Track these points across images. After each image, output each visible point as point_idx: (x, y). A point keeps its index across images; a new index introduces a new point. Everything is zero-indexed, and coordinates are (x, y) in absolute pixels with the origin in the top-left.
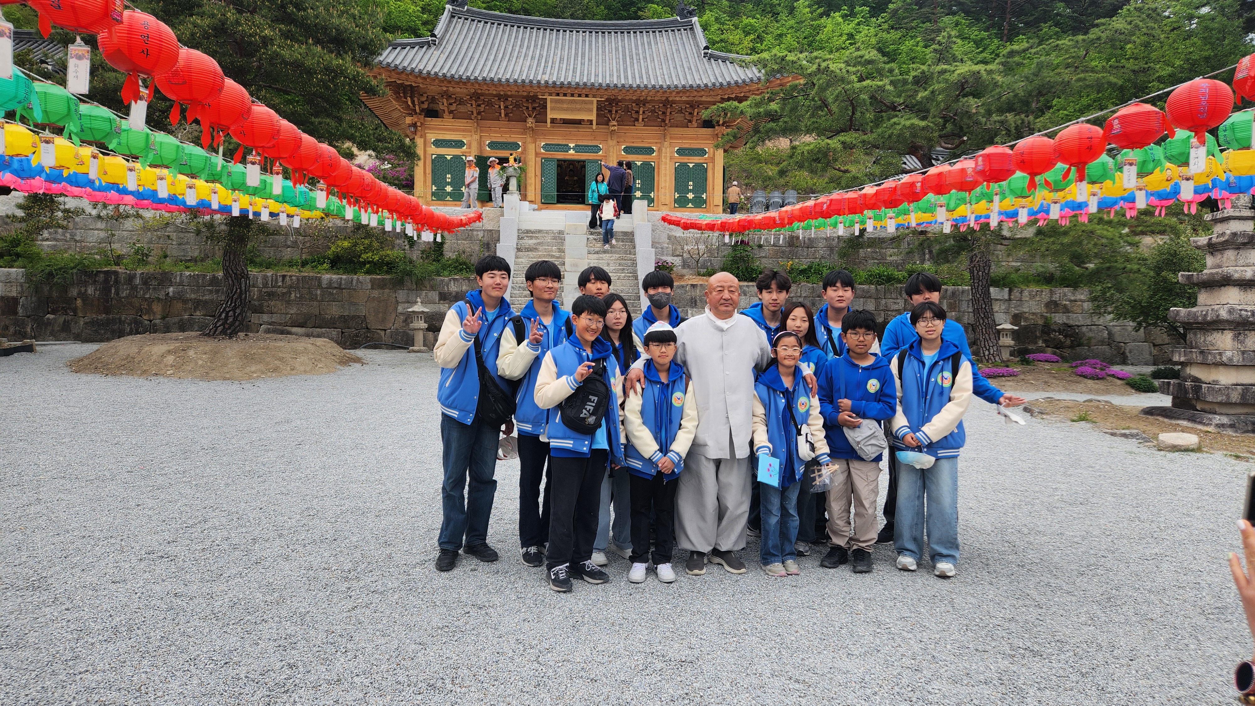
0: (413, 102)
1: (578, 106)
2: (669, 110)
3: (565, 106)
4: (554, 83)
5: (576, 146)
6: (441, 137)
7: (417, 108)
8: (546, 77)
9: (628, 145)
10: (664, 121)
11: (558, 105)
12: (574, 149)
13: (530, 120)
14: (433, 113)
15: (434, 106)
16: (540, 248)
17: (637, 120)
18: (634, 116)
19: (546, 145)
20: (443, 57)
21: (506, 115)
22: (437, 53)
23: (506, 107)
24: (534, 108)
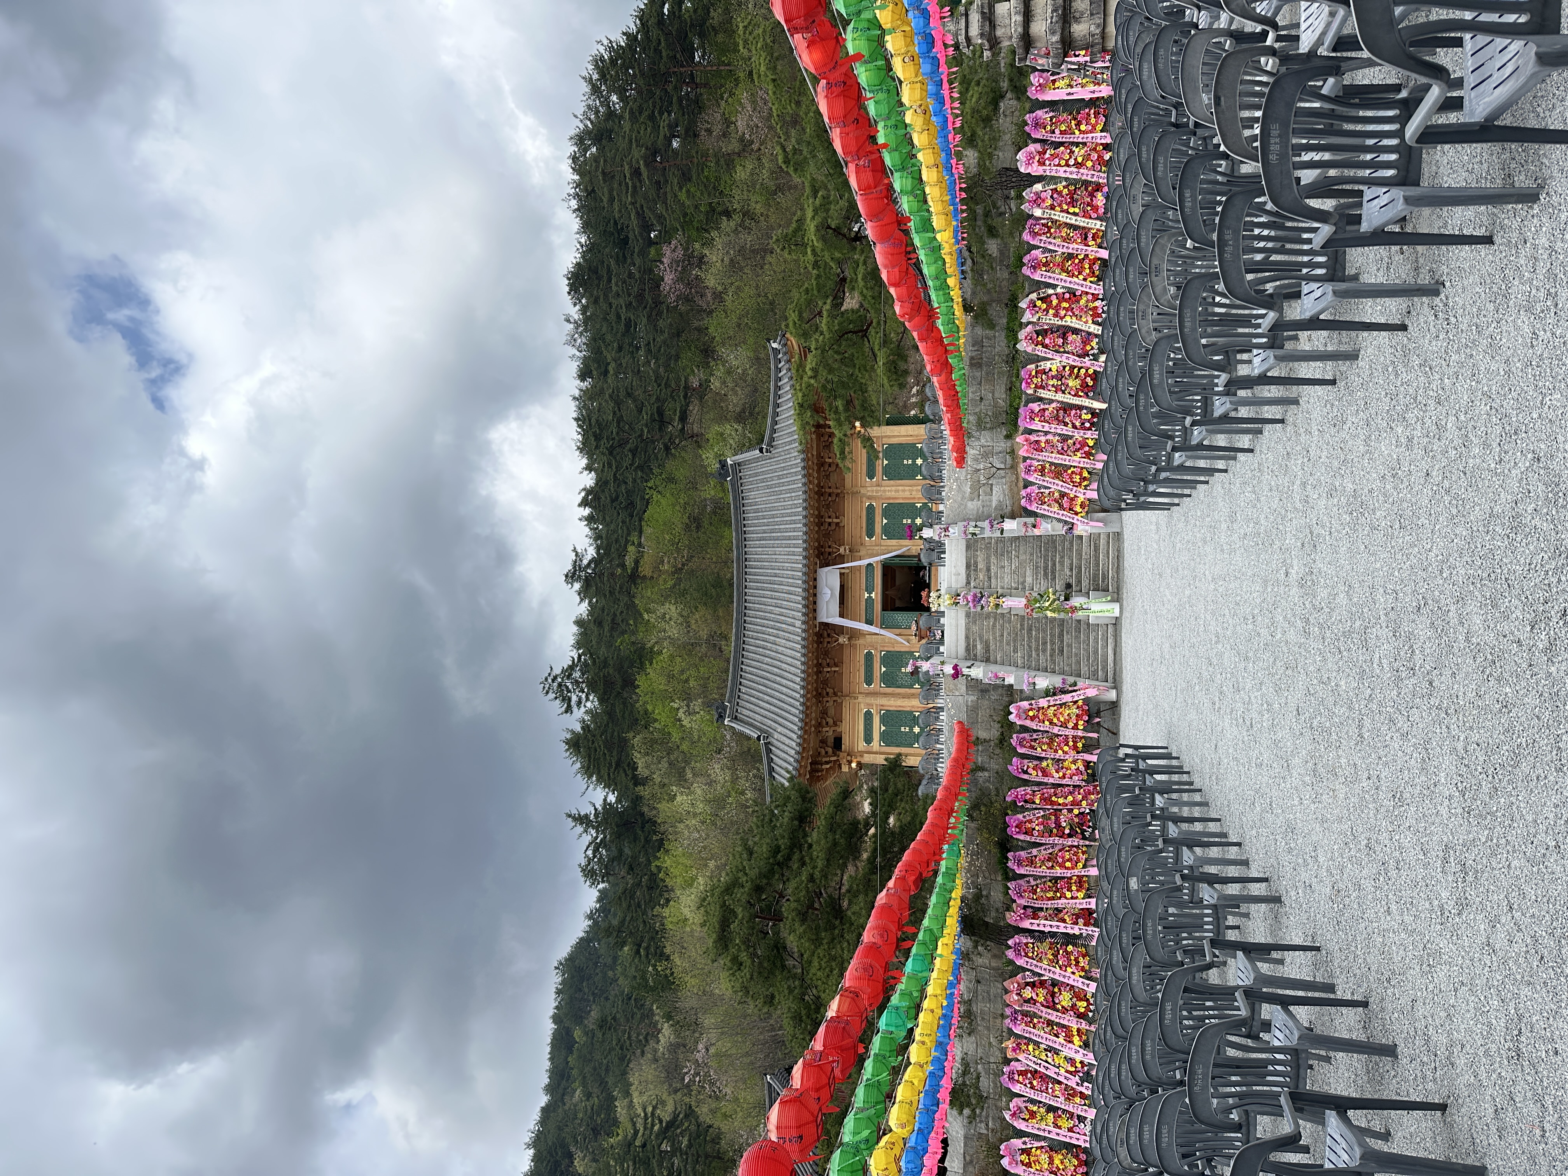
0: (827, 763)
2: (827, 490)
4: (804, 614)
5: (867, 590)
6: (862, 735)
7: (833, 759)
8: (798, 623)
9: (864, 533)
10: (837, 495)
12: (870, 593)
13: (841, 640)
14: (838, 743)
15: (831, 741)
16: (985, 637)
17: (837, 524)
18: (833, 527)
20: (780, 729)
21: (836, 665)
22: (776, 735)
23: (828, 665)
24: (829, 635)
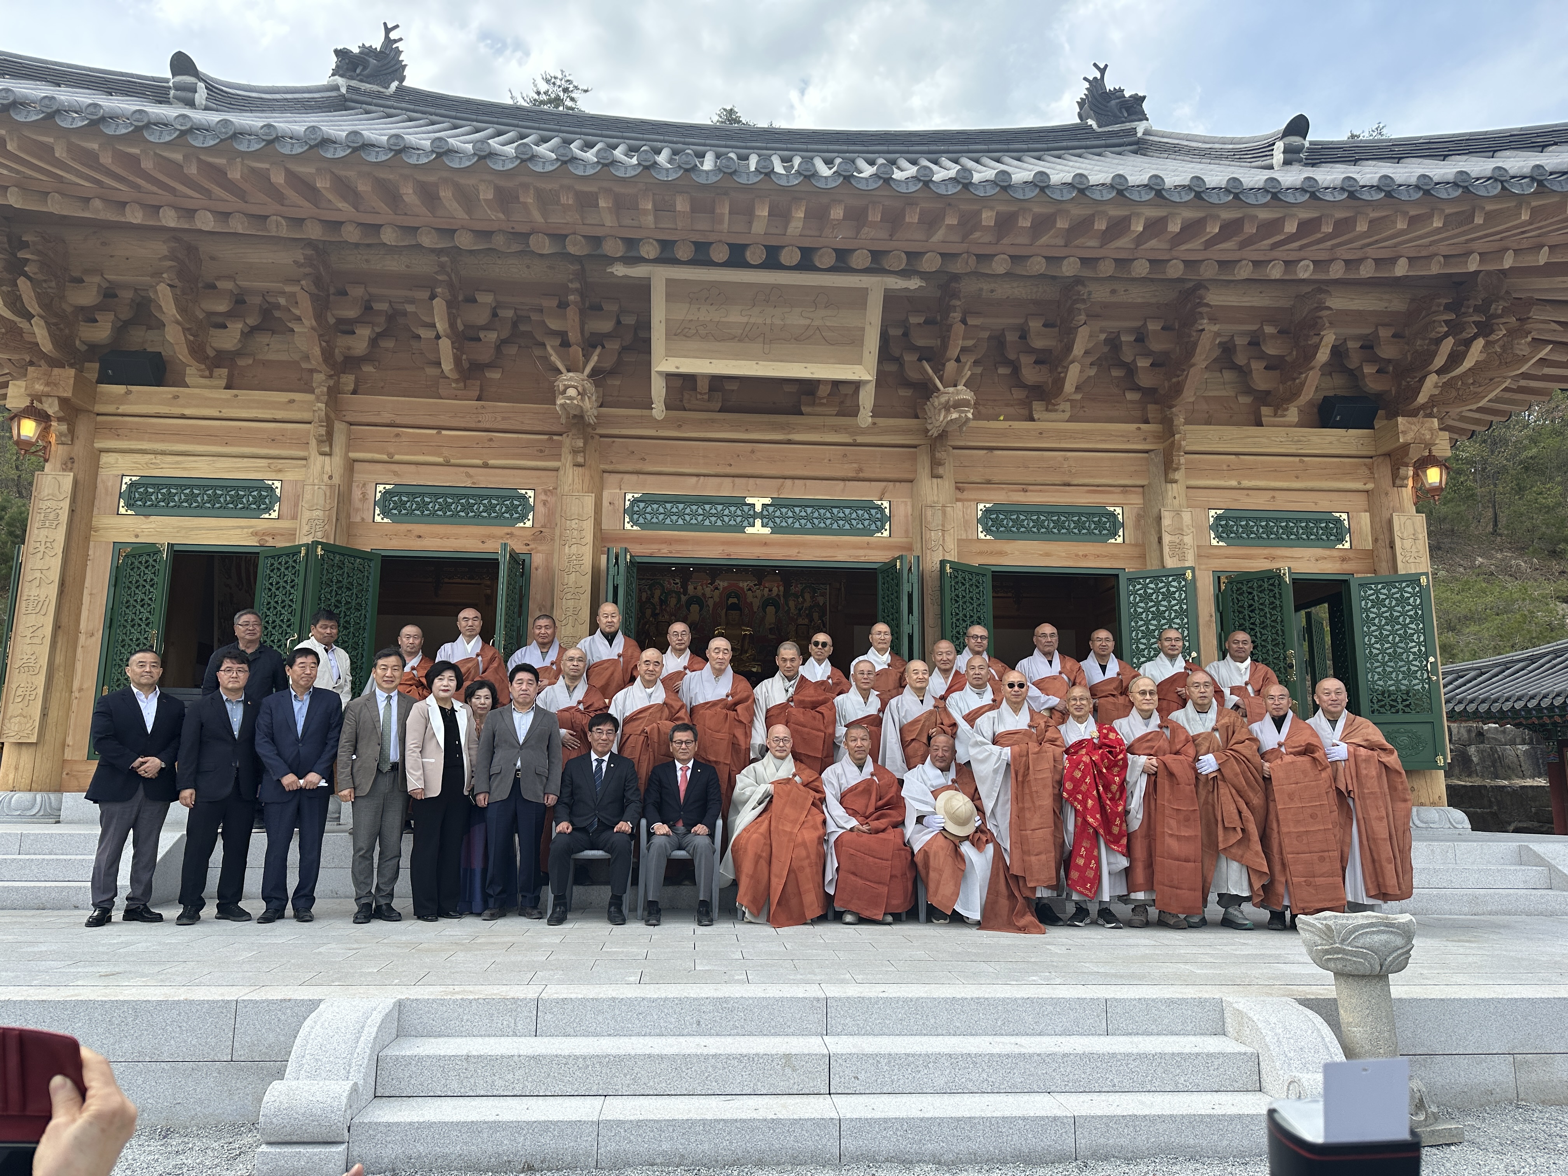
1: (796, 319)
3: (735, 317)
5: (777, 504)
6: (163, 468)
9: (1002, 497)
11: (705, 314)
12: (766, 517)
13: (573, 387)
14: (131, 364)
17: (1057, 389)
19: (647, 499)
24: (594, 333)
